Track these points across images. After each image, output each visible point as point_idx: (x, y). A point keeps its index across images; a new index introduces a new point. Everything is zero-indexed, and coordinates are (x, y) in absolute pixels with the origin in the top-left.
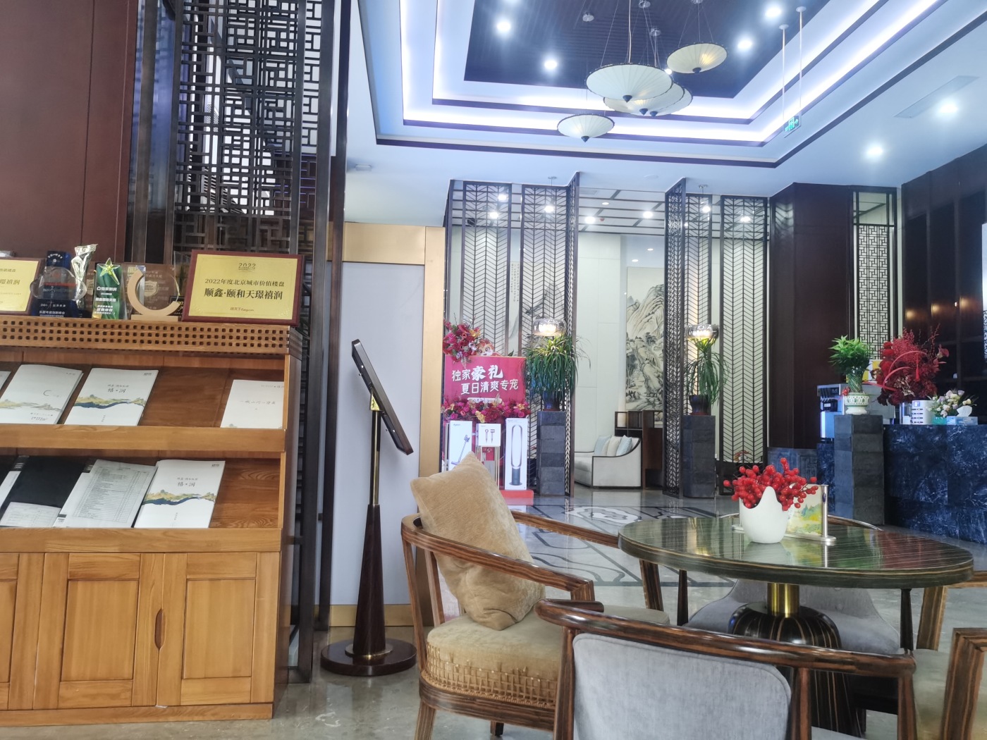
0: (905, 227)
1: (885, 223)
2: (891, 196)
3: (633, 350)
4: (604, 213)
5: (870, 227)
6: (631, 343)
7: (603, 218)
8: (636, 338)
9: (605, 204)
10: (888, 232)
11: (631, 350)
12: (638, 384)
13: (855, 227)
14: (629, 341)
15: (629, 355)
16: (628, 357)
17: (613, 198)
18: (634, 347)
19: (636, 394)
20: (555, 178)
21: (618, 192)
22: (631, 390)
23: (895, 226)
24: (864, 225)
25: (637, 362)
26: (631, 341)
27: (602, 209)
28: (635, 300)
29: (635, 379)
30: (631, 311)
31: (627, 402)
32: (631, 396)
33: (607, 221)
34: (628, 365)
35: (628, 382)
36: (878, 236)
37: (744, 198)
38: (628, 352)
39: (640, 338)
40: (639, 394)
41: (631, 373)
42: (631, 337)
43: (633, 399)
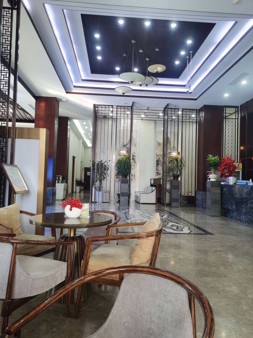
0: (241, 119)
1: (235, 118)
2: (237, 109)
3: (158, 158)
4: (147, 114)
5: (230, 119)
6: (158, 156)
7: (147, 116)
8: (160, 154)
9: (146, 111)
10: (236, 121)
11: (158, 159)
12: (160, 169)
13: (224, 119)
14: (157, 156)
15: (157, 160)
16: (157, 161)
17: (148, 109)
18: (159, 157)
19: (159, 173)
20: (127, 103)
21: (148, 108)
22: (157, 172)
23: (238, 119)
24: (227, 118)
25: (160, 162)
26: (158, 155)
27: (145, 113)
28: (159, 142)
29: (159, 168)
30: (158, 146)
31: (156, 176)
32: (158, 173)
33: (148, 116)
34: (157, 163)
35: (157, 169)
36: (232, 122)
37: (190, 109)
38: (157, 159)
39: (161, 155)
40: (160, 173)
41: (158, 166)
42: (158, 154)
43: (158, 174)
